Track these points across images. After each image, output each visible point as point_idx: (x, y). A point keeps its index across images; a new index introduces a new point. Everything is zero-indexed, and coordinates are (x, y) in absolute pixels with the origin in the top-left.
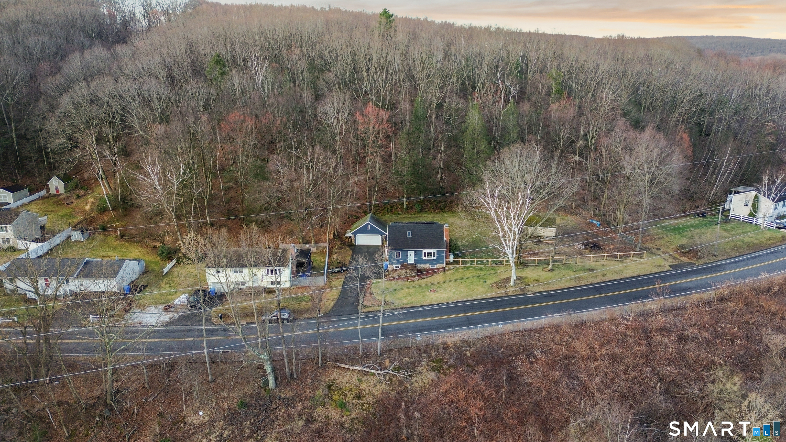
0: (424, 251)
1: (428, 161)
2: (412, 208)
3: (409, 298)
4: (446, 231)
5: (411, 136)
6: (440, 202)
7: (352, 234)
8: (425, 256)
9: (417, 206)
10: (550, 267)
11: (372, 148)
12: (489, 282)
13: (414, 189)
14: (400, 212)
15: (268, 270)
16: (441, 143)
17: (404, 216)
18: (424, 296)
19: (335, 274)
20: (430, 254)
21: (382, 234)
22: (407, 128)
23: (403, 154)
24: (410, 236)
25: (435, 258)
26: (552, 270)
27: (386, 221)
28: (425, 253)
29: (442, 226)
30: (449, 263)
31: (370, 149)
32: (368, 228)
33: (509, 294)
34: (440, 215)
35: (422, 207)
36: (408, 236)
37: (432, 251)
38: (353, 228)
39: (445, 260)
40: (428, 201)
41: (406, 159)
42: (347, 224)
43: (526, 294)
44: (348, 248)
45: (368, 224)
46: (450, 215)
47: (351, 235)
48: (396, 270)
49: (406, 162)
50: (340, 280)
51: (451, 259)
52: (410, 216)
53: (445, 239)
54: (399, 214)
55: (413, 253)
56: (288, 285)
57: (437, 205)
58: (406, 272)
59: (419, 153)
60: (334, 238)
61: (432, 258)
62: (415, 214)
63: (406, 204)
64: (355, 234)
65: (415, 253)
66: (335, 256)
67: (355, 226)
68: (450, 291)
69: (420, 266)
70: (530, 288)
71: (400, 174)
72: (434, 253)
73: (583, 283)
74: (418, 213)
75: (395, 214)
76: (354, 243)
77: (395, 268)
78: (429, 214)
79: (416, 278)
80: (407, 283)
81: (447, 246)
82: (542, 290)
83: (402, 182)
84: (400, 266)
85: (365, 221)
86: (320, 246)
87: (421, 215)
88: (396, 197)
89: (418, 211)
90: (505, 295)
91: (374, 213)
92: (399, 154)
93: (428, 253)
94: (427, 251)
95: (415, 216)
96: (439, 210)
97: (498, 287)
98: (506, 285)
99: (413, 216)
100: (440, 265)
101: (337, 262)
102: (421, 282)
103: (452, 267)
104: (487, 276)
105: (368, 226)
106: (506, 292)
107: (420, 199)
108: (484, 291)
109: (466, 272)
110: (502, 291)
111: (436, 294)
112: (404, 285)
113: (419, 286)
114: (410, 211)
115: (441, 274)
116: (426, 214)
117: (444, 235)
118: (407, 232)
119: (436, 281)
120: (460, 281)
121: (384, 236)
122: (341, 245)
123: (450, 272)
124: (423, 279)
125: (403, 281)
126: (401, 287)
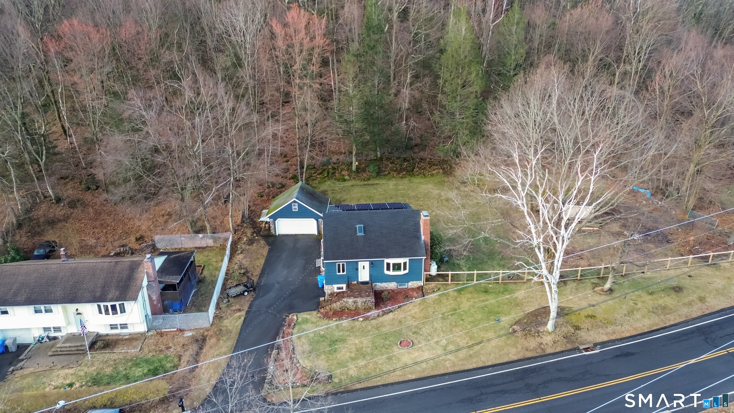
0: (386, 261)
1: (387, 100)
2: (364, 170)
3: (362, 363)
4: (425, 224)
5: (363, 59)
6: (405, 160)
7: (270, 217)
8: (388, 269)
9: (371, 168)
10: (608, 286)
11: (301, 78)
12: (506, 320)
13: (367, 143)
14: (347, 177)
15: (99, 306)
16: (406, 72)
17: (353, 182)
18: (390, 359)
19: (232, 300)
20: (397, 267)
21: (317, 218)
22: (355, 46)
23: (350, 88)
24: (362, 234)
25: (407, 271)
26: (611, 290)
27: (324, 192)
28: (388, 265)
29: (417, 213)
30: (430, 279)
31: (298, 81)
32: (295, 208)
33: (549, 351)
34: (406, 181)
35: (379, 168)
36: (359, 234)
37: (401, 261)
38: (272, 207)
39: (424, 274)
40: (388, 159)
41: (355, 95)
42: (265, 198)
43: (580, 351)
44: (262, 242)
45: (295, 202)
46: (422, 180)
47: (268, 220)
48: (338, 294)
49: (354, 101)
50: (238, 314)
51: (434, 270)
52: (363, 183)
53: (423, 238)
54: (345, 180)
55: (367, 264)
56: (142, 328)
57: (401, 165)
58: (355, 302)
59: (373, 86)
60: (243, 222)
61: (402, 272)
62: (369, 179)
63: (355, 164)
64: (275, 217)
65: (372, 264)
66: (239, 257)
67: (275, 203)
68: (437, 342)
69: (380, 286)
70: (583, 335)
71: (346, 121)
72: (405, 264)
73: (672, 319)
74: (373, 177)
75: (339, 180)
76: (273, 231)
77: (336, 290)
78: (389, 179)
79: (374, 312)
80: (357, 323)
81: (426, 250)
82: (605, 338)
83: (349, 132)
84: (344, 286)
85: (290, 196)
86: (220, 238)
87: (377, 182)
88: (341, 153)
89: (374, 174)
90: (539, 352)
91: (307, 180)
92: (343, 88)
93: (394, 265)
94: (392, 261)
95: (370, 182)
96: (404, 173)
97: (526, 335)
98: (539, 329)
99: (366, 183)
100: (415, 282)
101: (240, 273)
102: (382, 323)
103: (435, 286)
104: (499, 306)
105: (294, 205)
106: (542, 346)
107: (377, 156)
108: (499, 343)
109: (460, 297)
110: (532, 343)
111: (411, 350)
112: (352, 329)
113: (379, 330)
114: (362, 175)
115: (418, 300)
116: (385, 179)
117: (422, 230)
118: (357, 226)
119: (409, 318)
120: (453, 318)
121: (320, 220)
122: (252, 235)
123: (432, 296)
124: (385, 313)
125: (350, 318)
126: (347, 333)
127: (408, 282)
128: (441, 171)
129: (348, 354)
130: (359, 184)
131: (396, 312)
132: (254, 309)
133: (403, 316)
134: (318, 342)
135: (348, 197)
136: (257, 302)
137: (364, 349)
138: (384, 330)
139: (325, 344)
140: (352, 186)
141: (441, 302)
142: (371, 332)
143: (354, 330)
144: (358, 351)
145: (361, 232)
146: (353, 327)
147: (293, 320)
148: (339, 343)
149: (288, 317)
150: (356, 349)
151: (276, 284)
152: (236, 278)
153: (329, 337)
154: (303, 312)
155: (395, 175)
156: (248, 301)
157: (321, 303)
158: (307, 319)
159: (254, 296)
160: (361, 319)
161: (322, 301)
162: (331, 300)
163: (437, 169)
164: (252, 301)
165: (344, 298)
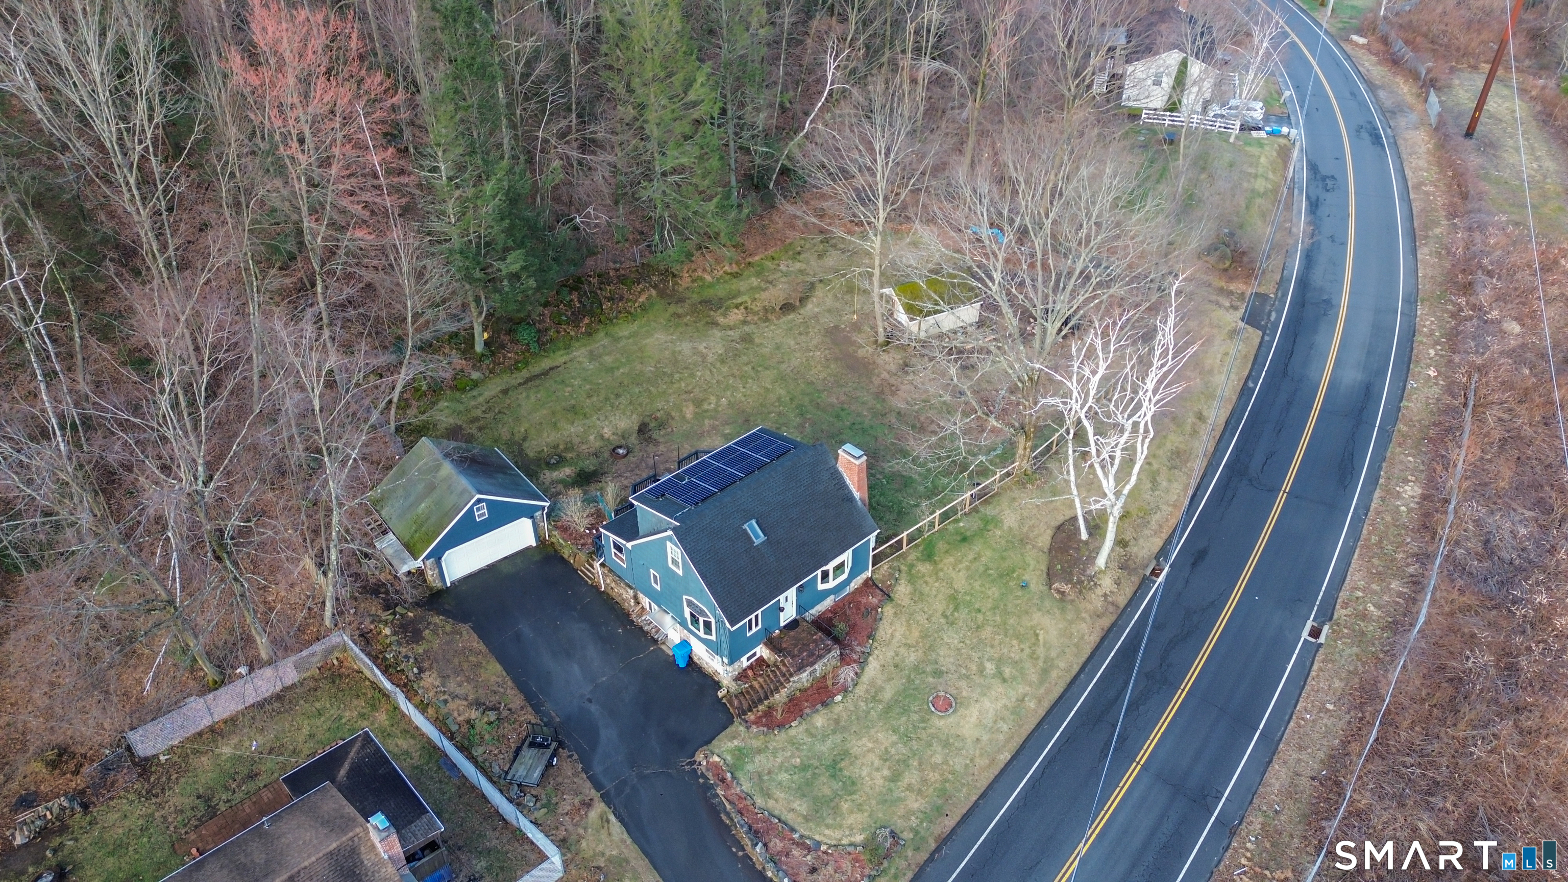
0: (823, 568)
2: (505, 346)
3: (912, 778)
7: (428, 558)
8: (825, 580)
9: (523, 335)
12: (1034, 579)
14: (476, 375)
17: (500, 383)
18: (946, 745)
20: (839, 570)
21: (529, 512)
24: (762, 539)
25: (850, 567)
28: (825, 573)
32: (482, 514)
33: (1122, 601)
34: (605, 339)
35: (536, 328)
36: (757, 541)
37: (844, 557)
38: (394, 525)
39: (871, 557)
43: (1149, 581)
45: (479, 501)
47: (421, 563)
50: (593, 815)
52: (519, 377)
53: (857, 495)
54: (476, 384)
55: (792, 592)
57: (569, 305)
58: (812, 673)
62: (527, 363)
63: (482, 339)
64: (438, 552)
68: (981, 674)
69: (810, 614)
70: (1136, 551)
72: (850, 557)
74: (536, 355)
75: (468, 391)
78: (567, 347)
79: (847, 673)
80: (838, 709)
82: (1158, 543)
84: (760, 648)
86: (312, 655)
87: (546, 364)
89: (530, 347)
90: (1114, 611)
94: (831, 565)
95: (534, 369)
96: (586, 321)
97: (1080, 592)
98: (1088, 572)
99: (525, 373)
100: (859, 577)
101: (490, 723)
102: (872, 683)
103: (890, 567)
104: (1003, 558)
105: (479, 509)
106: (1110, 599)
108: (1061, 626)
109: (942, 570)
110: (1095, 601)
111: (962, 711)
112: (837, 725)
113: (880, 701)
114: (504, 357)
115: (888, 610)
116: (559, 349)
117: (848, 482)
118: (746, 526)
119: (902, 650)
120: (962, 615)
121: (538, 514)
122: (394, 614)
123: (902, 590)
124: (862, 664)
125: (819, 706)
126: (838, 738)
127: (850, 584)
128: (654, 292)
129: (877, 775)
130: (514, 382)
131: (876, 652)
132: (609, 786)
133: (892, 653)
134: (809, 783)
135: (527, 425)
136: (598, 769)
137: (893, 751)
138: (888, 694)
139: (823, 779)
140: (505, 392)
141: (922, 594)
142: (873, 712)
143: (843, 723)
144: (886, 760)
145: (758, 536)
146: (837, 721)
147: (716, 765)
148: (843, 764)
149: (700, 764)
150: (881, 758)
151: (587, 705)
152: (487, 737)
153: (815, 763)
154: (714, 738)
155: (572, 333)
156: (575, 774)
157: (724, 701)
158: (739, 749)
159: (576, 757)
160: (839, 698)
161: (724, 696)
162: (751, 686)
163: (643, 290)
164: (583, 769)
165: (791, 675)
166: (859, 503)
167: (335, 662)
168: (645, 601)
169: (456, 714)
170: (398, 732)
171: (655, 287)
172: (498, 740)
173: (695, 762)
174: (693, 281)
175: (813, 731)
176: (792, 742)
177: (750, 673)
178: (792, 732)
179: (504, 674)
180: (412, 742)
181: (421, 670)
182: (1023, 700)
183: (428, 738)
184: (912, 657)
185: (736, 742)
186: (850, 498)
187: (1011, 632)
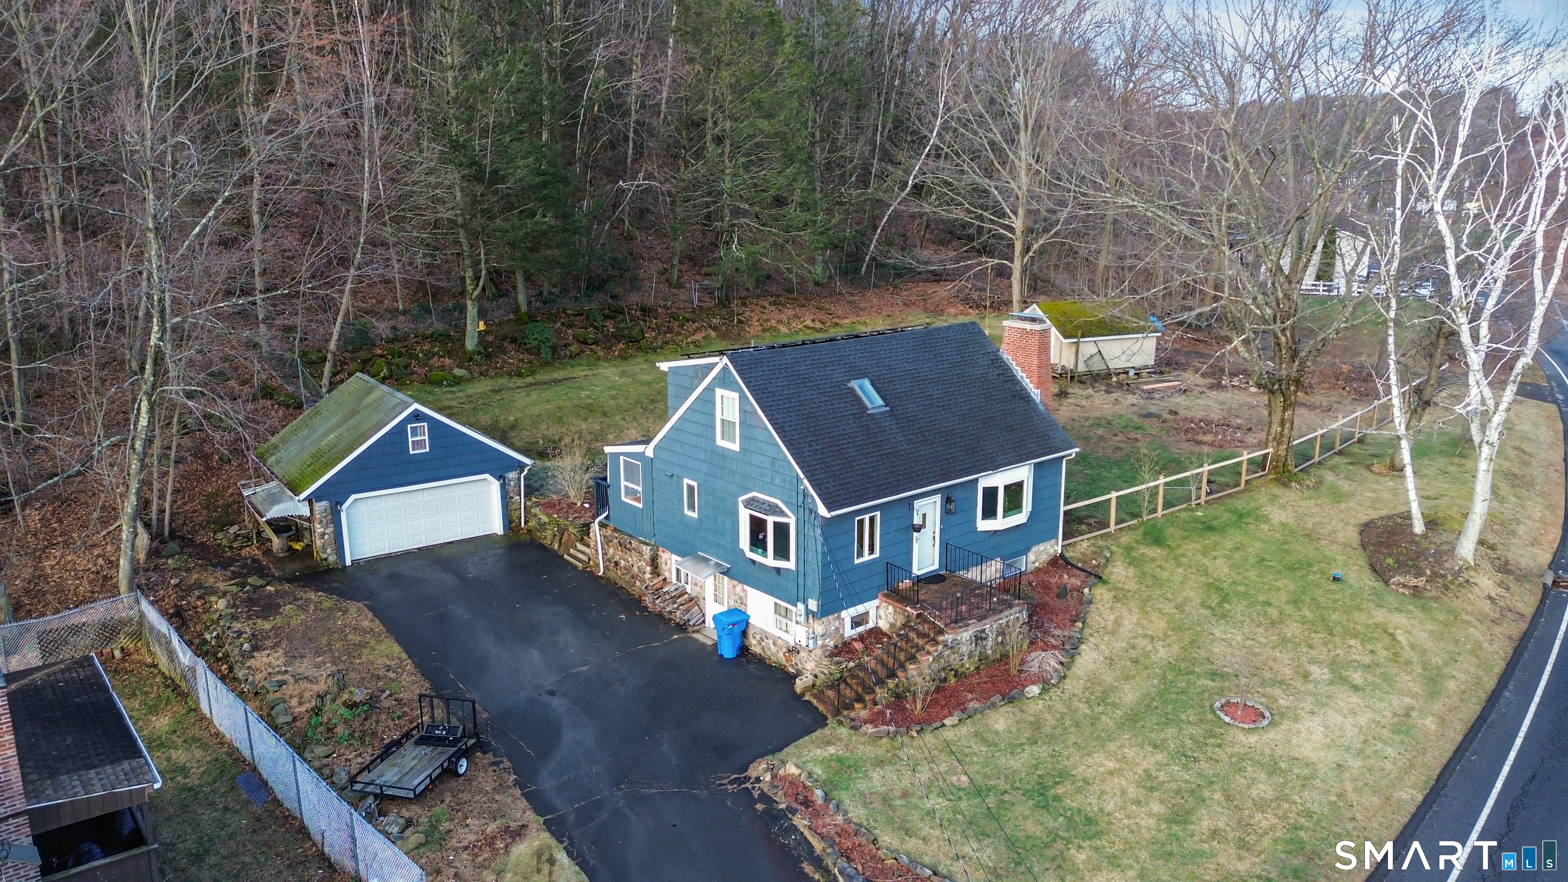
2: (502, 350)
7: (315, 498)
21: (500, 469)
24: (882, 408)
25: (1028, 511)
28: (991, 494)
29: (976, 333)
32: (420, 442)
36: (872, 409)
37: (1020, 473)
39: (1062, 513)
44: (316, 597)
45: (417, 416)
53: (1036, 395)
55: (935, 506)
61: (1023, 516)
63: (474, 327)
64: (334, 494)
65: (948, 502)
76: (328, 553)
77: (849, 632)
80: (1034, 708)
94: (1001, 479)
95: (539, 378)
96: (621, 346)
97: (1445, 588)
99: (530, 380)
100: (1041, 547)
102: (1095, 679)
103: (1093, 545)
104: (1285, 551)
105: (414, 432)
107: (517, 311)
108: (1430, 628)
109: (1183, 555)
110: (1477, 602)
111: (1287, 724)
112: (1037, 732)
113: (1115, 706)
114: (504, 362)
115: (1101, 593)
116: (581, 365)
117: (1020, 374)
118: (854, 384)
119: (1141, 643)
120: (1238, 607)
121: (512, 475)
122: (243, 585)
123: (1119, 572)
124: (1071, 649)
125: (997, 698)
126: (1043, 751)
127: (1026, 551)
129: (1139, 811)
130: (512, 385)
131: (1092, 640)
132: (566, 809)
133: (1123, 645)
134: (992, 816)
136: (547, 783)
137: (1162, 776)
138: (1128, 697)
139: (1023, 810)
140: (496, 391)
141: (1156, 579)
142: (1105, 719)
143: (1048, 730)
144: (1152, 789)
145: (873, 399)
146: (1037, 725)
147: (793, 782)
148: (1060, 790)
149: (758, 780)
150: (1139, 784)
151: (547, 698)
152: (339, 729)
153: (1002, 785)
154: (787, 745)
155: (601, 354)
156: (501, 788)
157: (807, 697)
158: (840, 760)
159: (507, 764)
160: (1034, 690)
161: (807, 689)
162: (860, 666)
163: (698, 329)
164: (516, 783)
165: (941, 632)
166: (1041, 407)
167: (118, 654)
168: (671, 562)
169: (294, 702)
170: (179, 741)
171: (715, 329)
172: (361, 739)
173: (747, 779)
174: (764, 331)
175: (989, 736)
176: (948, 749)
177: (858, 646)
178: (948, 734)
179: (404, 656)
180: (198, 753)
181: (256, 648)
182: (1408, 715)
183: (230, 745)
184: (1162, 653)
185: (831, 750)
186: (1023, 396)
187: (1339, 629)
